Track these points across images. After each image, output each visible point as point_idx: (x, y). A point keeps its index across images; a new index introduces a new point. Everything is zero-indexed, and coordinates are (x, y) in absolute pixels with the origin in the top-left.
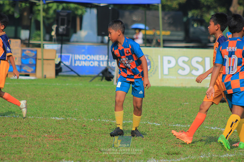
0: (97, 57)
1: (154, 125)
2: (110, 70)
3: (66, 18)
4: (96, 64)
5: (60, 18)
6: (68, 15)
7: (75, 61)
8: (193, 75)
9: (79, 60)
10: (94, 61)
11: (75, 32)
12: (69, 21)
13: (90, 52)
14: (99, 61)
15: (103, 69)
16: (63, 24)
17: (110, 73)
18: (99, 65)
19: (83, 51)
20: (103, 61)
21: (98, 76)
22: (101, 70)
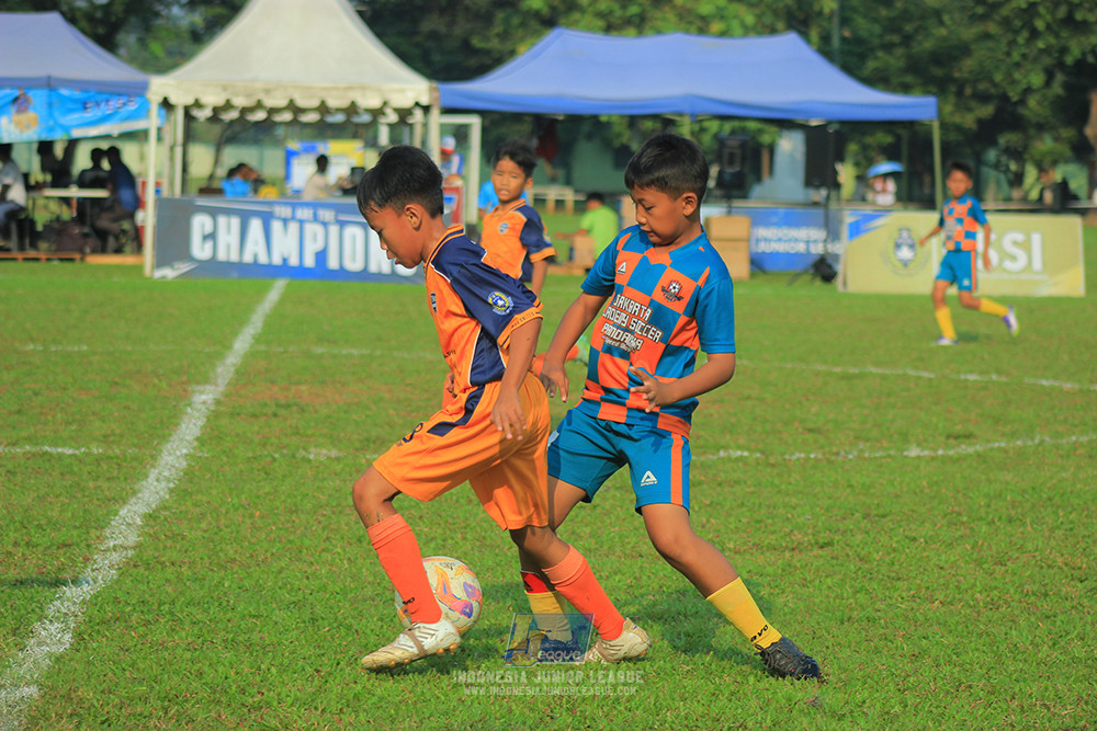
0: (803, 233)
1: (919, 378)
2: (829, 261)
3: (737, 151)
4: (801, 248)
5: (727, 151)
6: (743, 145)
7: (758, 241)
8: (1005, 270)
9: (766, 240)
10: (796, 240)
11: (759, 179)
12: (744, 159)
13: (790, 222)
14: (808, 242)
15: (817, 258)
16: (731, 162)
17: (830, 267)
18: (808, 249)
19: (774, 219)
20: (815, 241)
21: (805, 271)
22: (811, 261)
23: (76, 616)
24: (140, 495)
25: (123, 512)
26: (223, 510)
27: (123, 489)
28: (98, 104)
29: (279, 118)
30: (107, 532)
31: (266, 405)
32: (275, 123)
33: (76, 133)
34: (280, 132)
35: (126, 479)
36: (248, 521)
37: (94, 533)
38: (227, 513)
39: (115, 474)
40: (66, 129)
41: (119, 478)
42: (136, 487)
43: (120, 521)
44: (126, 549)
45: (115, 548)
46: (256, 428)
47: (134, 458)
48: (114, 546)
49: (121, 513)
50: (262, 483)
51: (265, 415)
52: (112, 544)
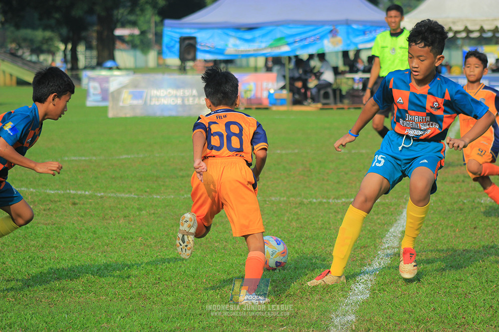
23: (371, 281)
24: (399, 222)
25: (392, 230)
26: (440, 228)
27: (390, 219)
28: (371, 32)
29: (459, 36)
30: (384, 240)
31: (458, 177)
32: (458, 38)
33: (361, 46)
34: (459, 42)
35: (392, 214)
36: (453, 234)
37: (378, 241)
38: (442, 230)
39: (386, 211)
40: (356, 44)
41: (388, 214)
42: (397, 218)
43: (391, 235)
44: (394, 248)
45: (388, 248)
46: (454, 188)
47: (395, 204)
48: (388, 247)
49: (390, 231)
50: (459, 215)
51: (459, 181)
52: (386, 246)
